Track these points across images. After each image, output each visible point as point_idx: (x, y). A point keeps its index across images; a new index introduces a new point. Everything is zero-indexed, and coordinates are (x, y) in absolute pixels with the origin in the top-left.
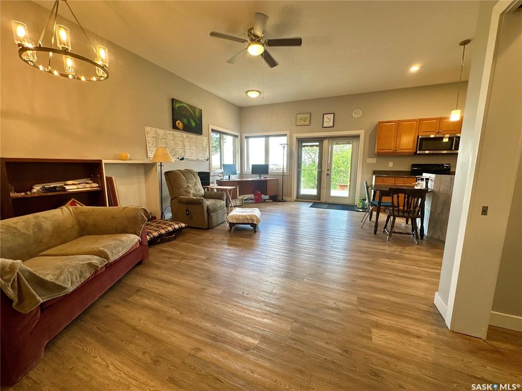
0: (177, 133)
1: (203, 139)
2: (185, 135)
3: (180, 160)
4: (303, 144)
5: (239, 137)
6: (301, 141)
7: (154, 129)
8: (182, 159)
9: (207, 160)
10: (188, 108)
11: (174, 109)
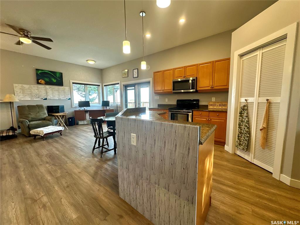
0: (40, 86)
1: (65, 88)
2: (48, 87)
3: (44, 99)
4: (128, 88)
5: (101, 86)
6: (126, 87)
7: (20, 85)
8: (46, 99)
9: (70, 99)
10: (50, 73)
11: (37, 74)
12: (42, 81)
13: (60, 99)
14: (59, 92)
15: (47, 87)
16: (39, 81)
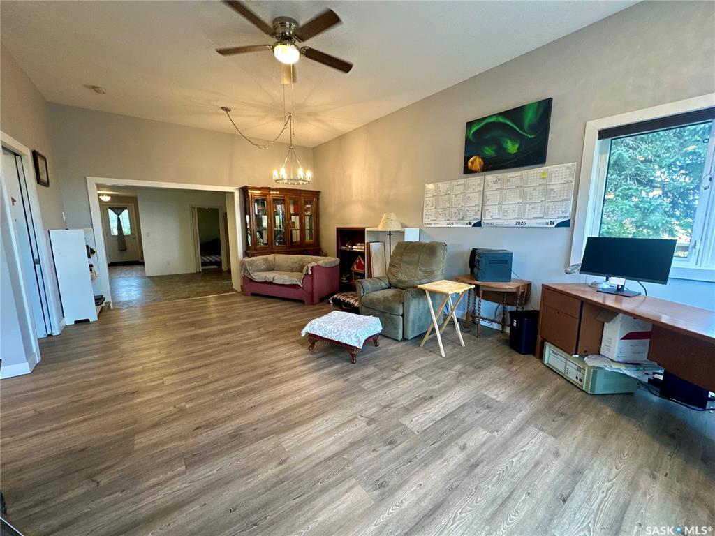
3: (474, 225)
7: (435, 185)
8: (478, 224)
9: (566, 224)
10: (501, 120)
11: (467, 140)
12: (476, 162)
13: (521, 226)
14: (523, 195)
15: (487, 181)
16: (469, 164)
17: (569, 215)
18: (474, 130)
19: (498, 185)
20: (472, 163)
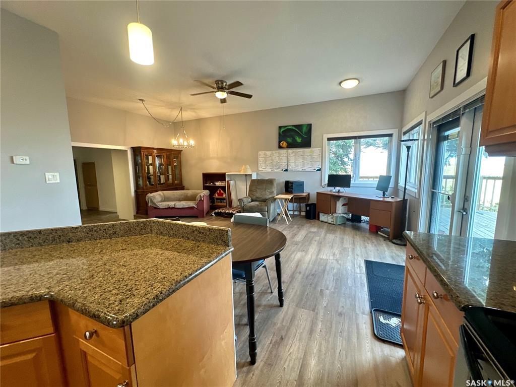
3: (284, 171)
5: (396, 135)
8: (287, 170)
10: (294, 128)
11: (279, 134)
12: (284, 144)
13: (304, 171)
14: (304, 159)
15: (289, 152)
16: (281, 144)
17: (320, 167)
18: (282, 130)
19: (294, 154)
20: (282, 144)
